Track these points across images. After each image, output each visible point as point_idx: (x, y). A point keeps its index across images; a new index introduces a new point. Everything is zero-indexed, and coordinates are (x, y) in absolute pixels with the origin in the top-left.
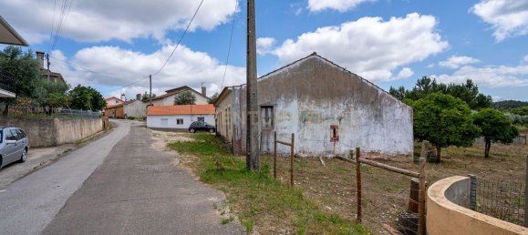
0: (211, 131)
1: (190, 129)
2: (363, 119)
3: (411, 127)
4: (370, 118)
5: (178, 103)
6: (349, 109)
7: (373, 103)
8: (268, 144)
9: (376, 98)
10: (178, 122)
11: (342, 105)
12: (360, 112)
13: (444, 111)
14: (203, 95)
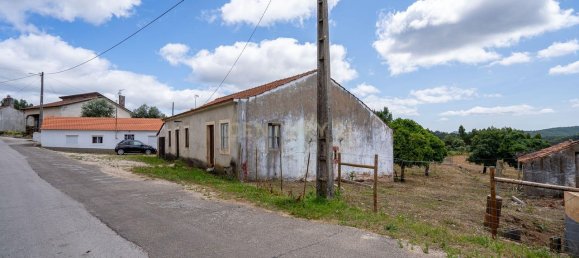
0: (148, 152)
1: (117, 150)
2: (358, 141)
3: (392, 149)
4: (363, 140)
5: (87, 114)
6: (347, 130)
7: (366, 125)
8: (274, 167)
9: (368, 121)
10: (95, 140)
11: (342, 125)
12: (357, 133)
13: (412, 134)
14: (121, 105)
